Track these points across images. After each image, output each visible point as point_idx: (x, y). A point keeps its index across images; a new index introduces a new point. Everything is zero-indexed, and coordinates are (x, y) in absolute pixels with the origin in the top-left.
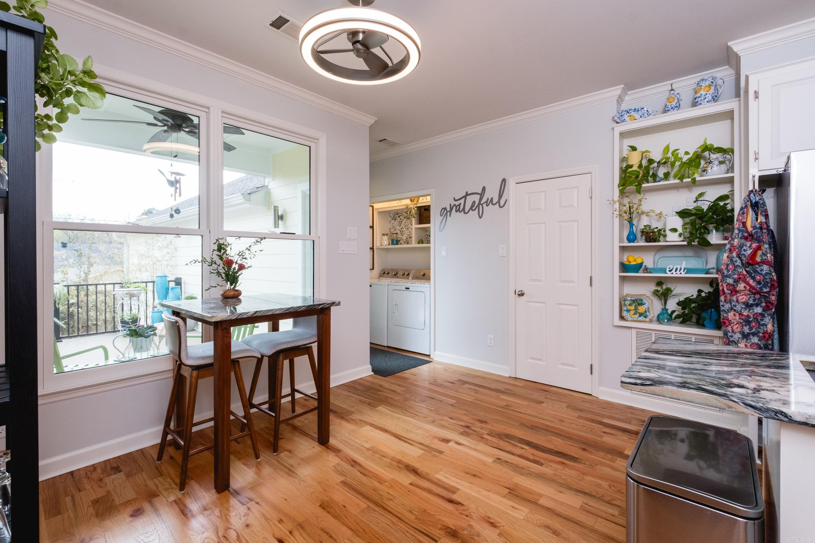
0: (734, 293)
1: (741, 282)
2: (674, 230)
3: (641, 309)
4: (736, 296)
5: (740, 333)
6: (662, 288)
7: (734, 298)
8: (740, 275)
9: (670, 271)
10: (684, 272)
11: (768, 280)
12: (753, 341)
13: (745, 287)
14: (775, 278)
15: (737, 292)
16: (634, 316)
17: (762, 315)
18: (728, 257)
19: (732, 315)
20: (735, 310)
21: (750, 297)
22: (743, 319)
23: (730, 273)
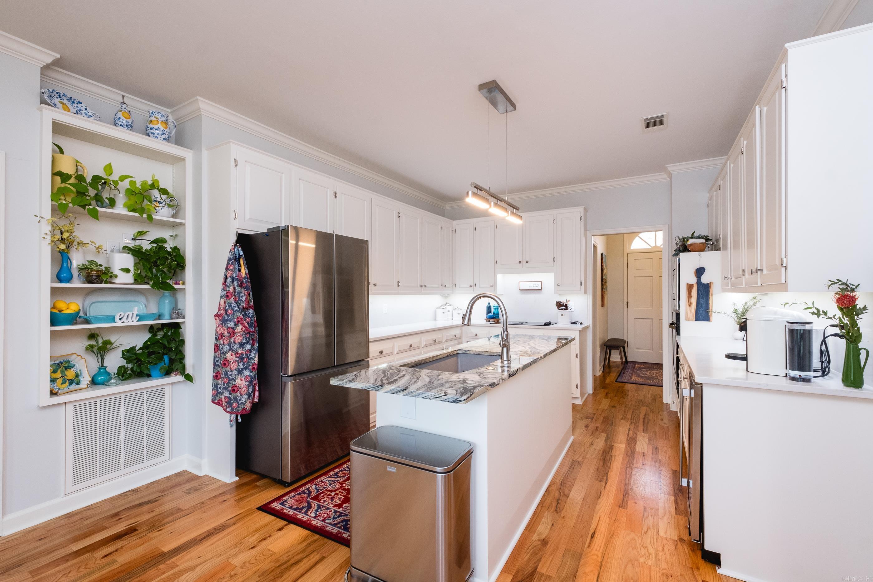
0: (232, 335)
1: (239, 324)
2: (127, 270)
3: (70, 374)
4: (233, 338)
5: (236, 370)
6: (97, 342)
7: (232, 340)
8: (239, 318)
9: (120, 319)
10: (136, 319)
11: (253, 321)
12: (245, 374)
13: (242, 329)
14: (255, 319)
15: (234, 334)
16: (63, 386)
17: (250, 351)
18: (225, 303)
19: (230, 355)
20: (233, 350)
21: (244, 337)
22: (238, 357)
23: (230, 317)
